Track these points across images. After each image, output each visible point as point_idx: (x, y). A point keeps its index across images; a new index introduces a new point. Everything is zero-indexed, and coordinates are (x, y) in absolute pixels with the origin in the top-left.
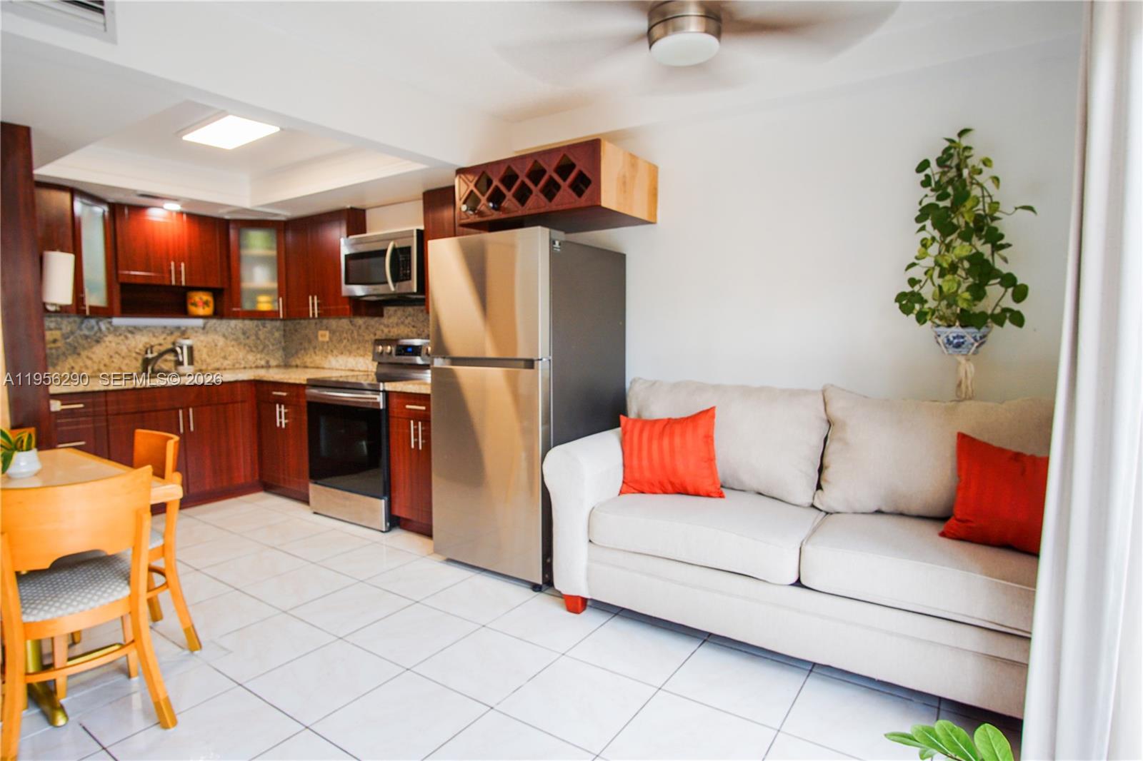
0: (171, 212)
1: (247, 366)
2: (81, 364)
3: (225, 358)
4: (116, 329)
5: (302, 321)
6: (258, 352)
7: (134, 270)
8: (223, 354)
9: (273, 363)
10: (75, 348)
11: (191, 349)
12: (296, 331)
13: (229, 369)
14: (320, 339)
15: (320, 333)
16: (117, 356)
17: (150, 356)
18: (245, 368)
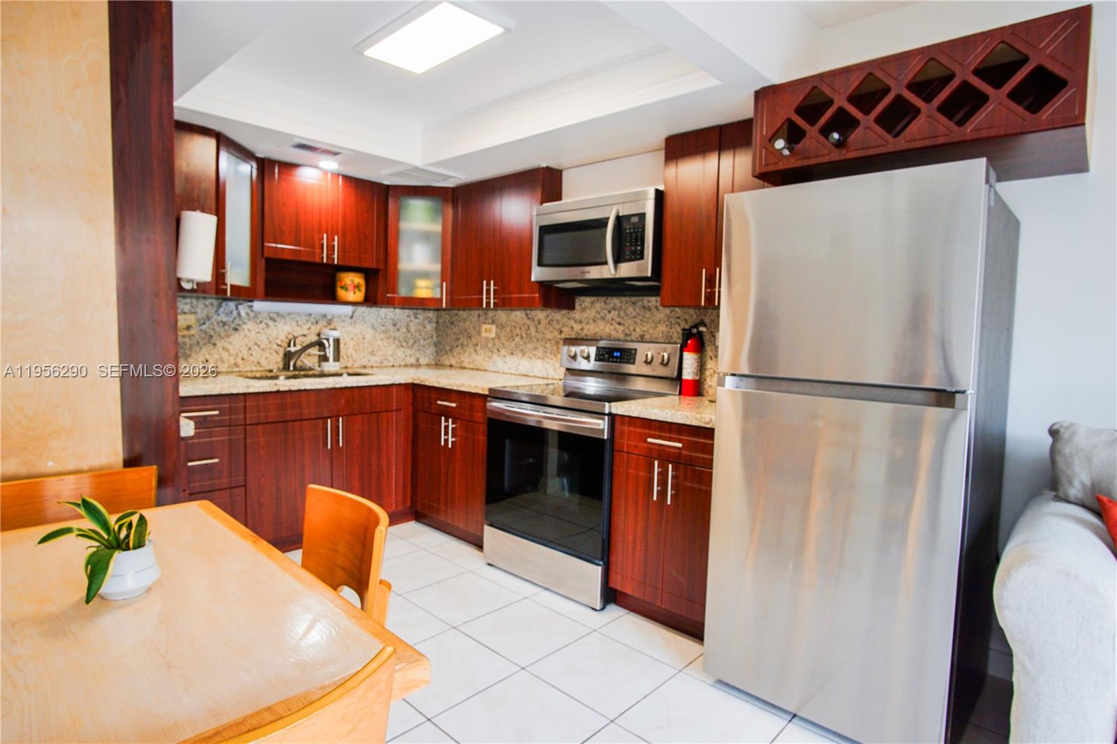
0: (325, 172)
1: (395, 364)
2: (216, 356)
3: (373, 353)
4: (257, 314)
5: (461, 312)
6: (408, 348)
7: (281, 244)
8: (370, 349)
9: (423, 361)
10: (211, 336)
11: (337, 341)
12: (452, 323)
13: (377, 367)
14: (484, 334)
15: (484, 327)
16: (256, 347)
17: (293, 349)
18: (393, 366)
